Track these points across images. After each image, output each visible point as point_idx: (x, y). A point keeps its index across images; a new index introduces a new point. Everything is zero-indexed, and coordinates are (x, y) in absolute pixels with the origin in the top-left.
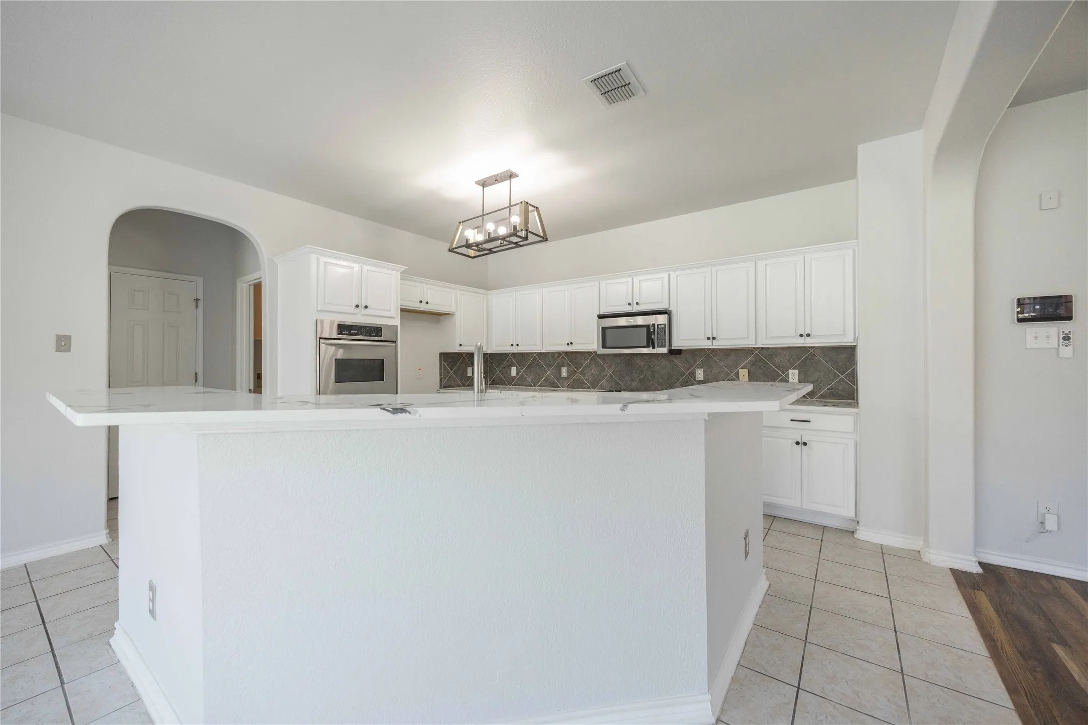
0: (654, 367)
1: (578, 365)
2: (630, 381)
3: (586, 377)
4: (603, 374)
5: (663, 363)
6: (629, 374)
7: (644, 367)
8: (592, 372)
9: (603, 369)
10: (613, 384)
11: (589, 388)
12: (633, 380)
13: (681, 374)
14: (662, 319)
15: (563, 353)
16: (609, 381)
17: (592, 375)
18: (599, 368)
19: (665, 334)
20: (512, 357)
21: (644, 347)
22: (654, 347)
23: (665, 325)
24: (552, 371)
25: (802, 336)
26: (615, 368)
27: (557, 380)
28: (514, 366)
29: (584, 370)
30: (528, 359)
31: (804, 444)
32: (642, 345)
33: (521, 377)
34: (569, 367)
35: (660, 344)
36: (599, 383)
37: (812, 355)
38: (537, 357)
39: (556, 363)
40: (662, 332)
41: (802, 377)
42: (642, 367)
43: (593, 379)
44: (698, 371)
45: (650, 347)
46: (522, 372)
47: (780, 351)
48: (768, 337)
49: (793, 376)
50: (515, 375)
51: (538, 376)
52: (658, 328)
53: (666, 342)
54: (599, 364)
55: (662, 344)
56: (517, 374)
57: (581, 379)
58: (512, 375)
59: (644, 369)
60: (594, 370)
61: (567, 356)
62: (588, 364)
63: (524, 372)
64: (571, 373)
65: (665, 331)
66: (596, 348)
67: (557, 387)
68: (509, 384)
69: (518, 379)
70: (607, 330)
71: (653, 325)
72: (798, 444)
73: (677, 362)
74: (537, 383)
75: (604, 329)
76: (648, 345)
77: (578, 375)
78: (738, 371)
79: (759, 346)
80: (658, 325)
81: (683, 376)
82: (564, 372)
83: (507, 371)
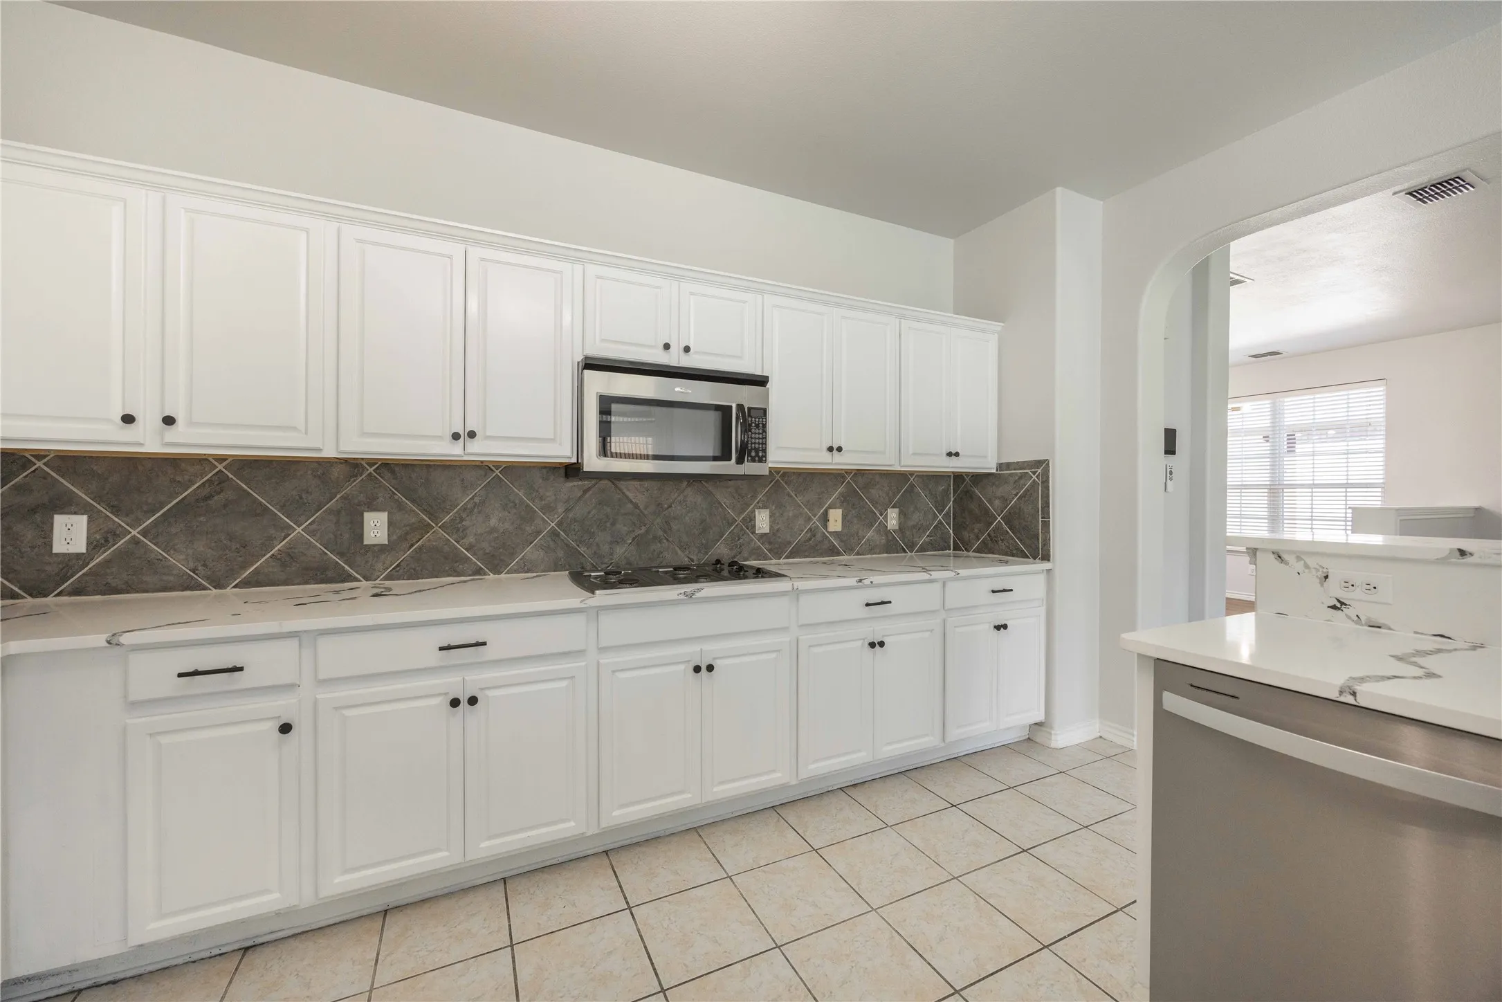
0: (670, 506)
1: (434, 508)
2: (611, 543)
3: (471, 539)
4: (529, 529)
5: (689, 499)
6: (608, 525)
7: (646, 508)
8: (493, 522)
9: (528, 517)
10: (560, 553)
11: (479, 572)
12: (617, 540)
13: (728, 523)
14: (745, 395)
15: (371, 463)
16: (548, 547)
17: (490, 532)
18: (514, 511)
19: (764, 431)
20: (57, 470)
21: (715, 459)
22: (740, 461)
23: (765, 411)
24: (314, 526)
25: (950, 454)
26: (567, 510)
27: (341, 555)
28: (73, 508)
29: (462, 520)
30: (173, 481)
31: (1005, 627)
32: (711, 454)
33: (123, 555)
34: (395, 508)
35: (753, 454)
36: (512, 555)
37: (912, 486)
38: (231, 476)
39: (338, 496)
40: (757, 426)
41: (902, 520)
42: (642, 507)
43: (493, 544)
44: (759, 513)
45: (730, 459)
46: (134, 533)
47: (877, 478)
48: (911, 453)
49: (892, 519)
50: (84, 551)
51: (238, 546)
52: (749, 416)
53: (764, 451)
54: (517, 501)
55: (757, 455)
56: (94, 545)
57: (446, 549)
58: (59, 547)
59: (646, 512)
60: (497, 519)
61: (388, 475)
62: (477, 500)
63: (145, 533)
64: (408, 528)
65: (764, 426)
66: (569, 454)
67: (344, 581)
68: (38, 590)
69: (107, 563)
70: (614, 407)
71: (740, 407)
72: (998, 628)
73: (719, 496)
74: (231, 573)
75: (606, 405)
76: (725, 455)
77: (437, 534)
78: (826, 514)
79: (898, 468)
80: (750, 409)
81: (730, 525)
82: (376, 527)
83: (28, 534)
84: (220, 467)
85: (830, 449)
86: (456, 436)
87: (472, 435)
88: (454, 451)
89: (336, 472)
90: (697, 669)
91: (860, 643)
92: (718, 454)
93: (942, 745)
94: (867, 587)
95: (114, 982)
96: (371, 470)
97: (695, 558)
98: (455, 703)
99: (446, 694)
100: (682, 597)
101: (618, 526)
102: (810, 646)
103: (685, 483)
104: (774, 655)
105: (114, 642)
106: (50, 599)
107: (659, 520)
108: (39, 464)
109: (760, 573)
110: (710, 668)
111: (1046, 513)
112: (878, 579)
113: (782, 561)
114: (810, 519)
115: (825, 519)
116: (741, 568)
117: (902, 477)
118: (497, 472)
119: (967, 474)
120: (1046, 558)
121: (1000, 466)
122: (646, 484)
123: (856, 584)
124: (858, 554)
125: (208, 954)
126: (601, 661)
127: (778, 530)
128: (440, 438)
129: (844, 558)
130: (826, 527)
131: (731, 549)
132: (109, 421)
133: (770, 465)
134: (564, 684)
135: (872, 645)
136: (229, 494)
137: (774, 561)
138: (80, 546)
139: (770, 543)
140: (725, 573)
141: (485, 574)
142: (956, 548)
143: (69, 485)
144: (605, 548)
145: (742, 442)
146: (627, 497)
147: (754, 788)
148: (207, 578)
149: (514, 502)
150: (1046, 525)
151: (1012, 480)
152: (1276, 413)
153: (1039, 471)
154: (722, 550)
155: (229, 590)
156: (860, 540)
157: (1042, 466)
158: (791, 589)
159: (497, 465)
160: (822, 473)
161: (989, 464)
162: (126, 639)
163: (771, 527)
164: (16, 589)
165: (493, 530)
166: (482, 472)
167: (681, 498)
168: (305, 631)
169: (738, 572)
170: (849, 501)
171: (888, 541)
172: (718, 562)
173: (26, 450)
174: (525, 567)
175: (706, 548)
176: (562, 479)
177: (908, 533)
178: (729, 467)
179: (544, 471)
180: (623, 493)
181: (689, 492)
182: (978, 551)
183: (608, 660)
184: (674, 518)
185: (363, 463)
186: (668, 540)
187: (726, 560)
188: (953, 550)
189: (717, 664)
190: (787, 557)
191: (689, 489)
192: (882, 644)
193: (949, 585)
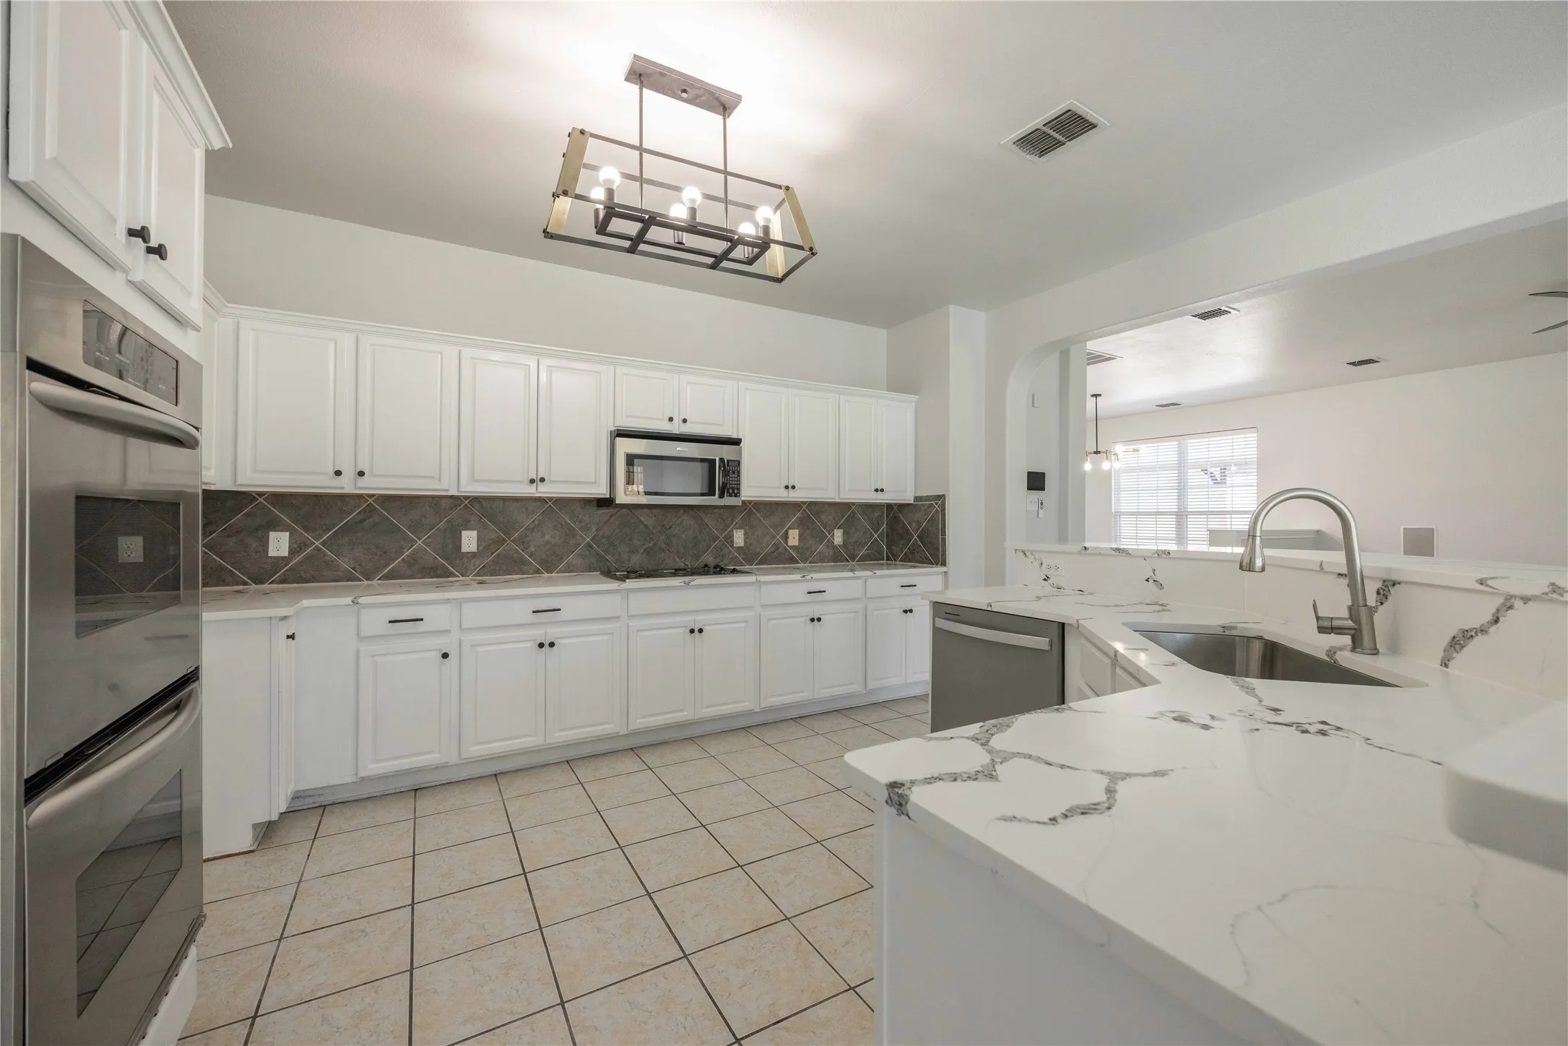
0: (671, 527)
1: (507, 528)
2: (629, 552)
3: (532, 549)
4: (571, 543)
5: (685, 522)
6: (627, 540)
7: (654, 528)
8: (547, 537)
9: (571, 533)
10: (593, 560)
11: (538, 571)
12: (633, 551)
13: (713, 539)
14: (725, 452)
16: (585, 555)
17: (545, 545)
18: (561, 530)
19: (739, 476)
20: (272, 504)
21: (702, 495)
22: (721, 496)
23: (739, 462)
24: (428, 540)
25: (877, 490)
26: (597, 530)
27: (446, 559)
28: (281, 528)
29: (526, 536)
30: (341, 510)
31: (911, 611)
32: (699, 492)
33: (309, 558)
34: (481, 529)
35: (731, 491)
36: (561, 560)
37: (854, 513)
38: (377, 507)
39: (445, 520)
40: (734, 472)
41: (845, 538)
42: (651, 528)
43: (547, 553)
44: (736, 532)
45: (714, 495)
46: (317, 543)
47: (827, 506)
48: (847, 489)
49: (838, 537)
50: (287, 555)
51: (381, 553)
52: (728, 466)
53: (739, 489)
54: (563, 524)
55: (733, 492)
56: (293, 552)
57: (516, 555)
58: (272, 552)
59: (654, 531)
60: (550, 535)
61: (477, 505)
62: (536, 522)
63: (324, 544)
64: (490, 541)
65: (739, 472)
66: (605, 492)
67: (448, 577)
68: (258, 580)
69: (301, 563)
70: (636, 461)
71: (722, 460)
72: (905, 611)
73: (706, 520)
74: (377, 569)
75: (631, 459)
76: (711, 493)
77: (510, 546)
78: (787, 532)
79: (837, 500)
80: (728, 461)
81: (715, 541)
82: (469, 541)
83: (254, 544)
84: (371, 501)
85: (787, 487)
86: (532, 481)
87: (542, 480)
88: (530, 491)
89: (443, 503)
90: (692, 631)
91: (803, 619)
92: (705, 491)
93: (865, 692)
94: (808, 581)
95: (343, 803)
96: (466, 502)
97: (689, 564)
98: (541, 645)
99: (535, 640)
100: (682, 584)
101: (635, 541)
102: (768, 620)
103: (682, 511)
104: (743, 625)
105: (356, 602)
106: (266, 586)
107: (663, 537)
108: (261, 500)
109: (734, 571)
110: (701, 631)
111: (944, 533)
112: (815, 576)
113: (753, 566)
114: (774, 537)
115: (786, 537)
116: (722, 569)
117: (846, 506)
118: (550, 503)
119: (895, 504)
120: (944, 564)
121: (916, 499)
122: (654, 511)
123: (800, 578)
124: (810, 563)
125: (393, 791)
126: (630, 624)
127: (751, 544)
128: (520, 482)
129: (801, 565)
130: (786, 543)
131: (715, 558)
132: (326, 474)
133: (743, 499)
134: (606, 637)
135: (812, 620)
136: (376, 519)
137: (747, 567)
138: (285, 552)
139: (745, 554)
140: (712, 570)
141: (542, 573)
142: (888, 559)
143: (278, 513)
144: (625, 556)
145: (723, 483)
146: (640, 520)
147: (728, 712)
148: (362, 574)
149: (561, 524)
150: (944, 540)
151: (923, 509)
152: (1182, 453)
153: (940, 502)
154: (709, 558)
155: (375, 582)
156: (812, 553)
157: (941, 498)
158: (755, 581)
159: (550, 499)
160: (785, 504)
161: (908, 498)
162: (361, 600)
163: (745, 542)
164: (246, 579)
165: (548, 542)
166: (539, 503)
167: (679, 521)
168: (454, 599)
169: (719, 570)
170: (804, 524)
171: (835, 553)
172: (706, 566)
173: (253, 491)
174: (569, 569)
175: (697, 557)
176: (595, 508)
177: (850, 547)
178: (714, 500)
179: (582, 502)
180: (638, 518)
181: (685, 517)
182: (901, 561)
183: (635, 623)
184: (675, 536)
185: (461, 498)
186: (669, 551)
187: (712, 565)
188: (887, 560)
189: (706, 629)
190: (757, 564)
191: (685, 515)
192: (819, 620)
193: (869, 581)
